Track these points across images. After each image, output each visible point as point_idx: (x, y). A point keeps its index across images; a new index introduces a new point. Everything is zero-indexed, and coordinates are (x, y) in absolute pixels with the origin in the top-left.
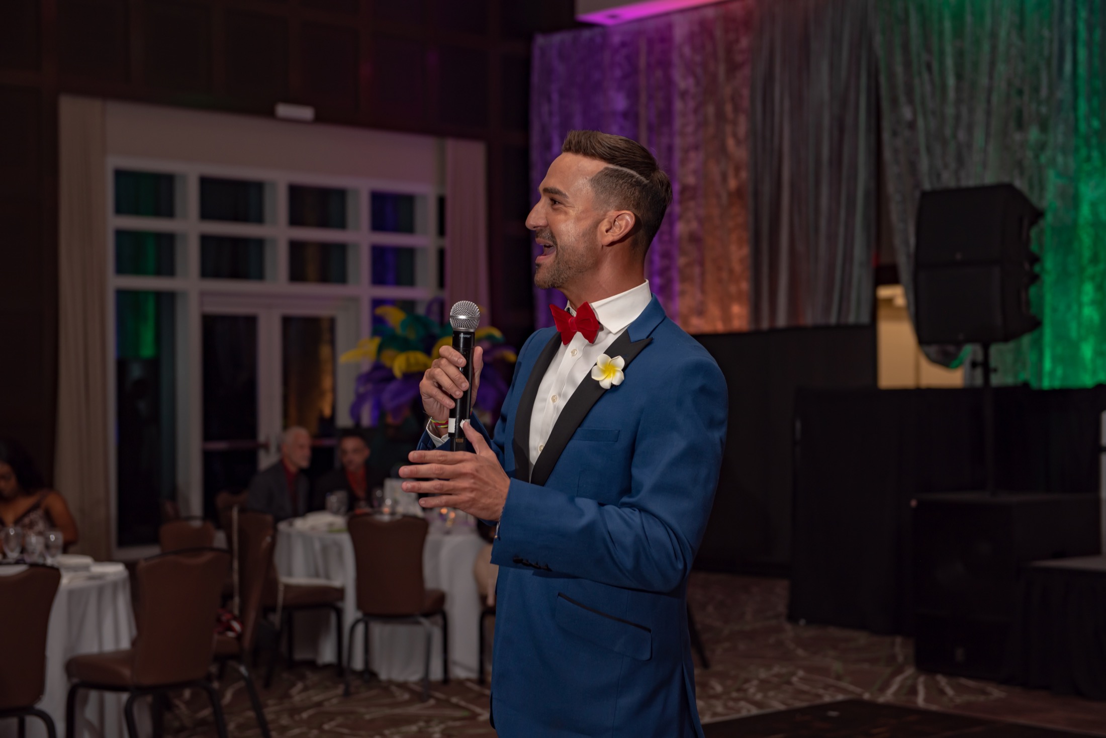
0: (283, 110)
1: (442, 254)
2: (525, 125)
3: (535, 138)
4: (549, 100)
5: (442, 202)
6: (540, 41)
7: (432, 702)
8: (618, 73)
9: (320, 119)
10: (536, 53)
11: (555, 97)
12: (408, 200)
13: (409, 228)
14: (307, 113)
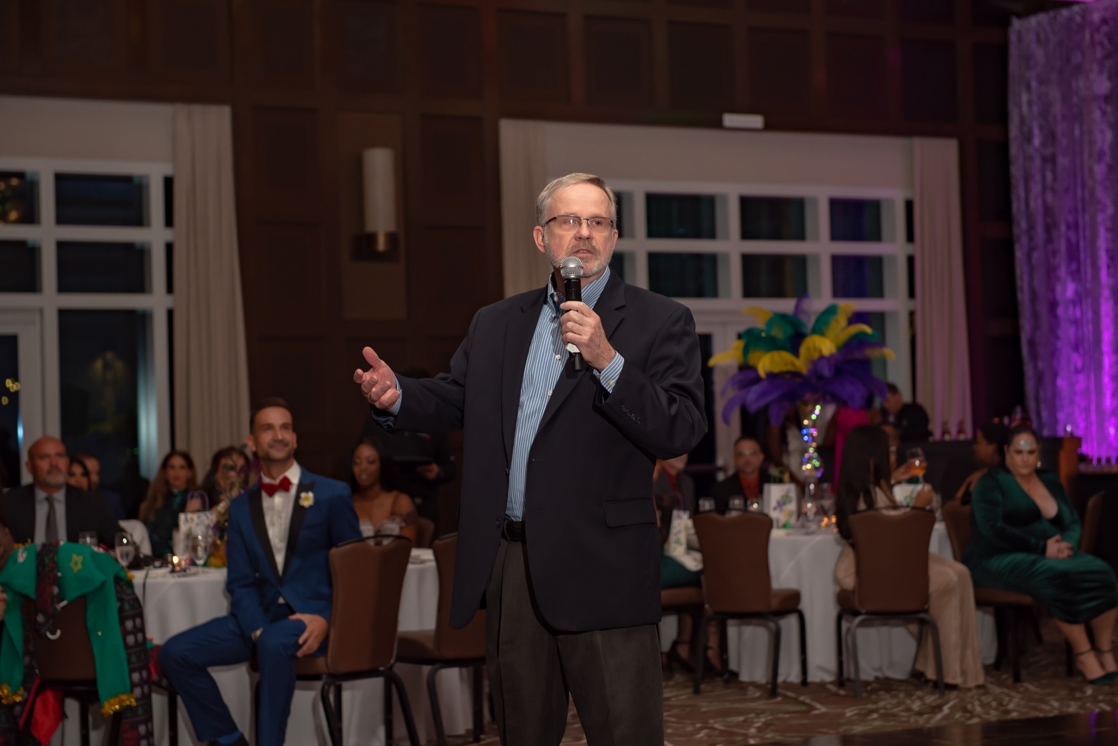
0: (730, 120)
1: (911, 260)
2: (1003, 118)
3: (1014, 131)
4: (1029, 88)
5: (909, 206)
6: (1017, 24)
7: (779, 699)
8: (1099, 53)
9: (769, 126)
10: (1013, 38)
11: (1034, 84)
12: (875, 206)
13: (876, 236)
14: (756, 121)
